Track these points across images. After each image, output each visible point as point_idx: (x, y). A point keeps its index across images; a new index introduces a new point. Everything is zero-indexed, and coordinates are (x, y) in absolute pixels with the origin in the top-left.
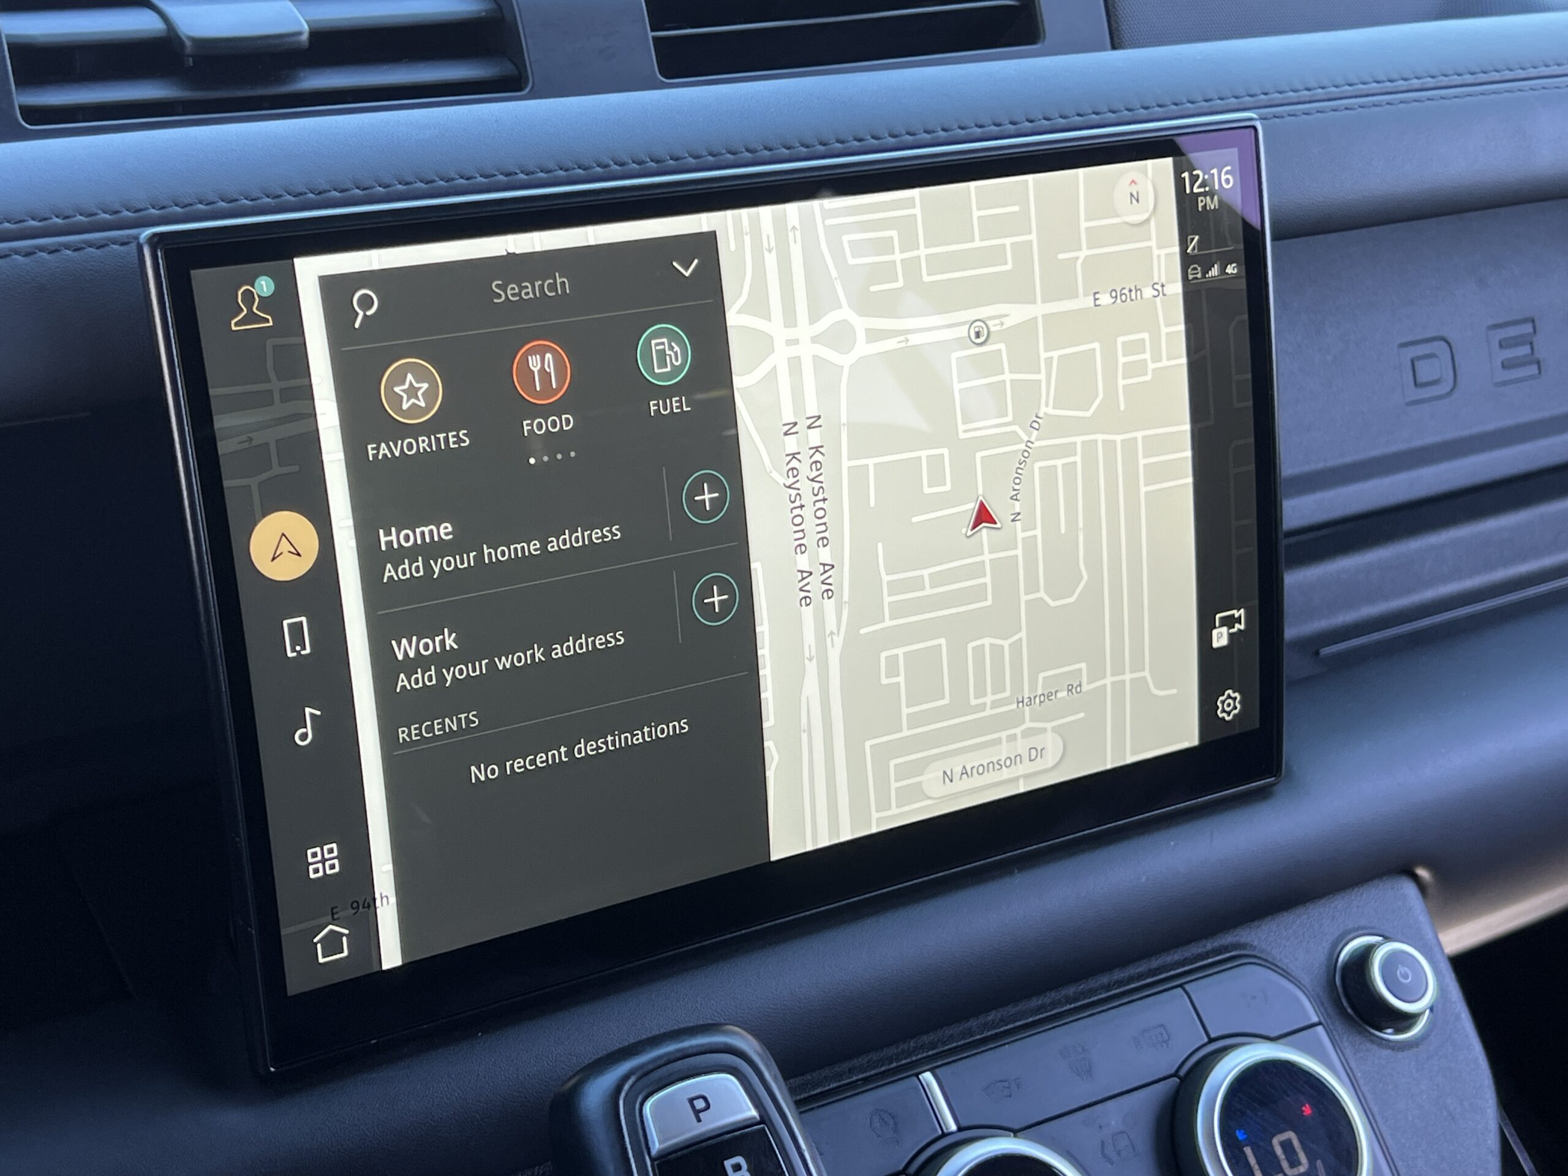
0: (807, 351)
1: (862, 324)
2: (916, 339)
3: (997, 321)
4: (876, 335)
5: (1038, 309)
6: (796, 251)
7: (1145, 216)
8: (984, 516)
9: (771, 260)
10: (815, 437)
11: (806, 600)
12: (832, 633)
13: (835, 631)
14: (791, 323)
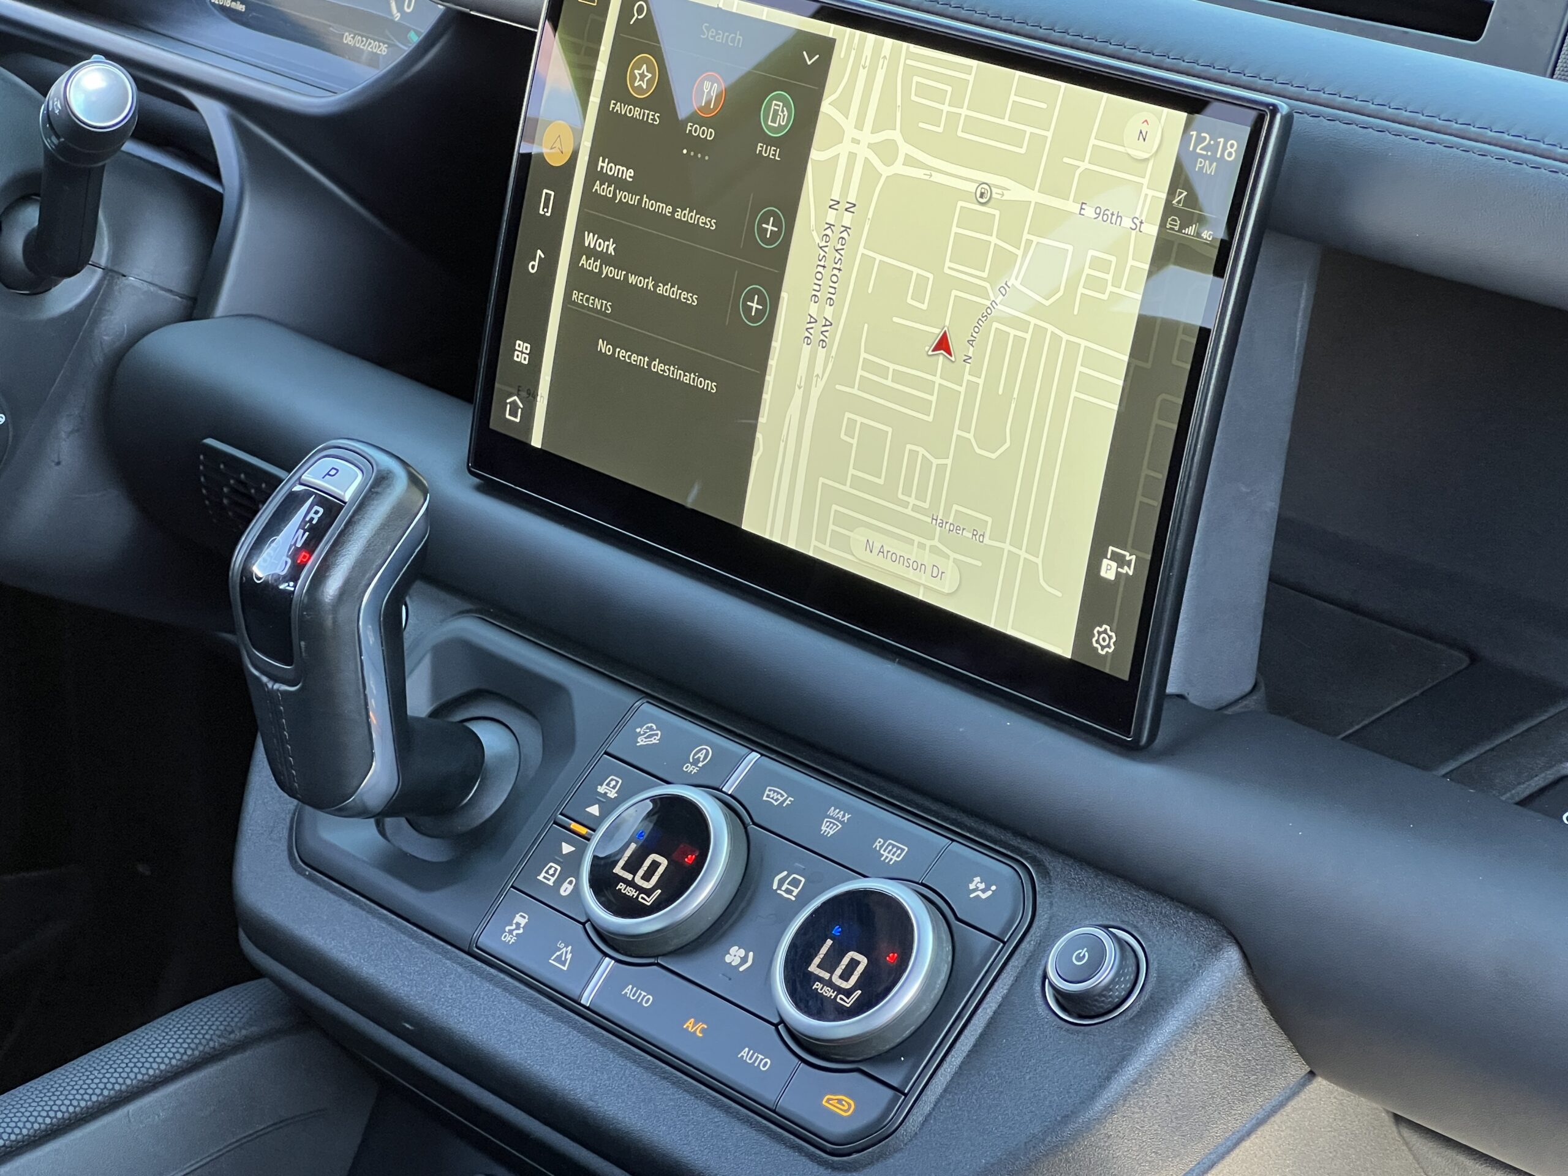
0: (863, 152)
1: (904, 148)
2: (937, 178)
3: (1000, 191)
4: (910, 161)
5: (1034, 196)
6: (880, 74)
8: (943, 345)
9: (863, 74)
10: (847, 219)
11: (808, 340)
12: (817, 376)
13: (820, 376)
14: (859, 126)
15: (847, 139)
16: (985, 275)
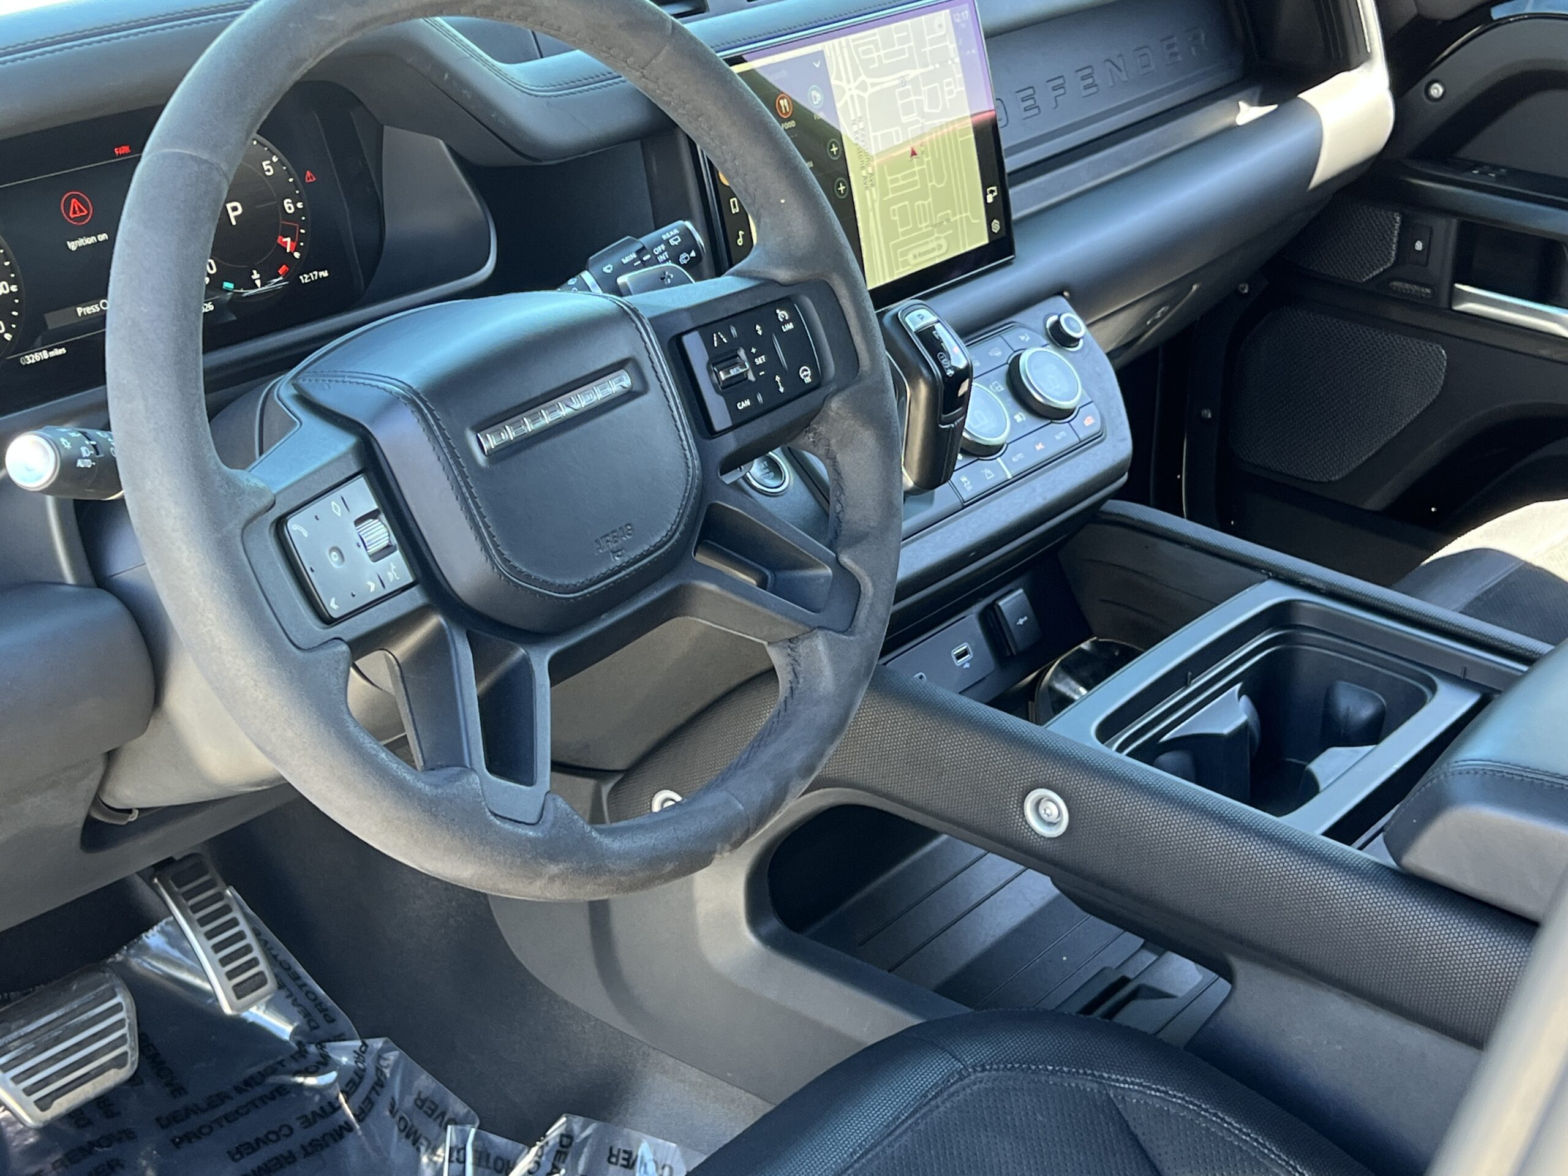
0: (855, 92)
1: (869, 81)
2: (885, 86)
3: (907, 77)
4: (873, 85)
5: (920, 71)
6: (846, 55)
7: (943, 33)
8: (914, 153)
9: (839, 59)
10: (861, 125)
11: (867, 188)
13: (876, 199)
14: (849, 82)
15: (846, 90)
16: (916, 114)
